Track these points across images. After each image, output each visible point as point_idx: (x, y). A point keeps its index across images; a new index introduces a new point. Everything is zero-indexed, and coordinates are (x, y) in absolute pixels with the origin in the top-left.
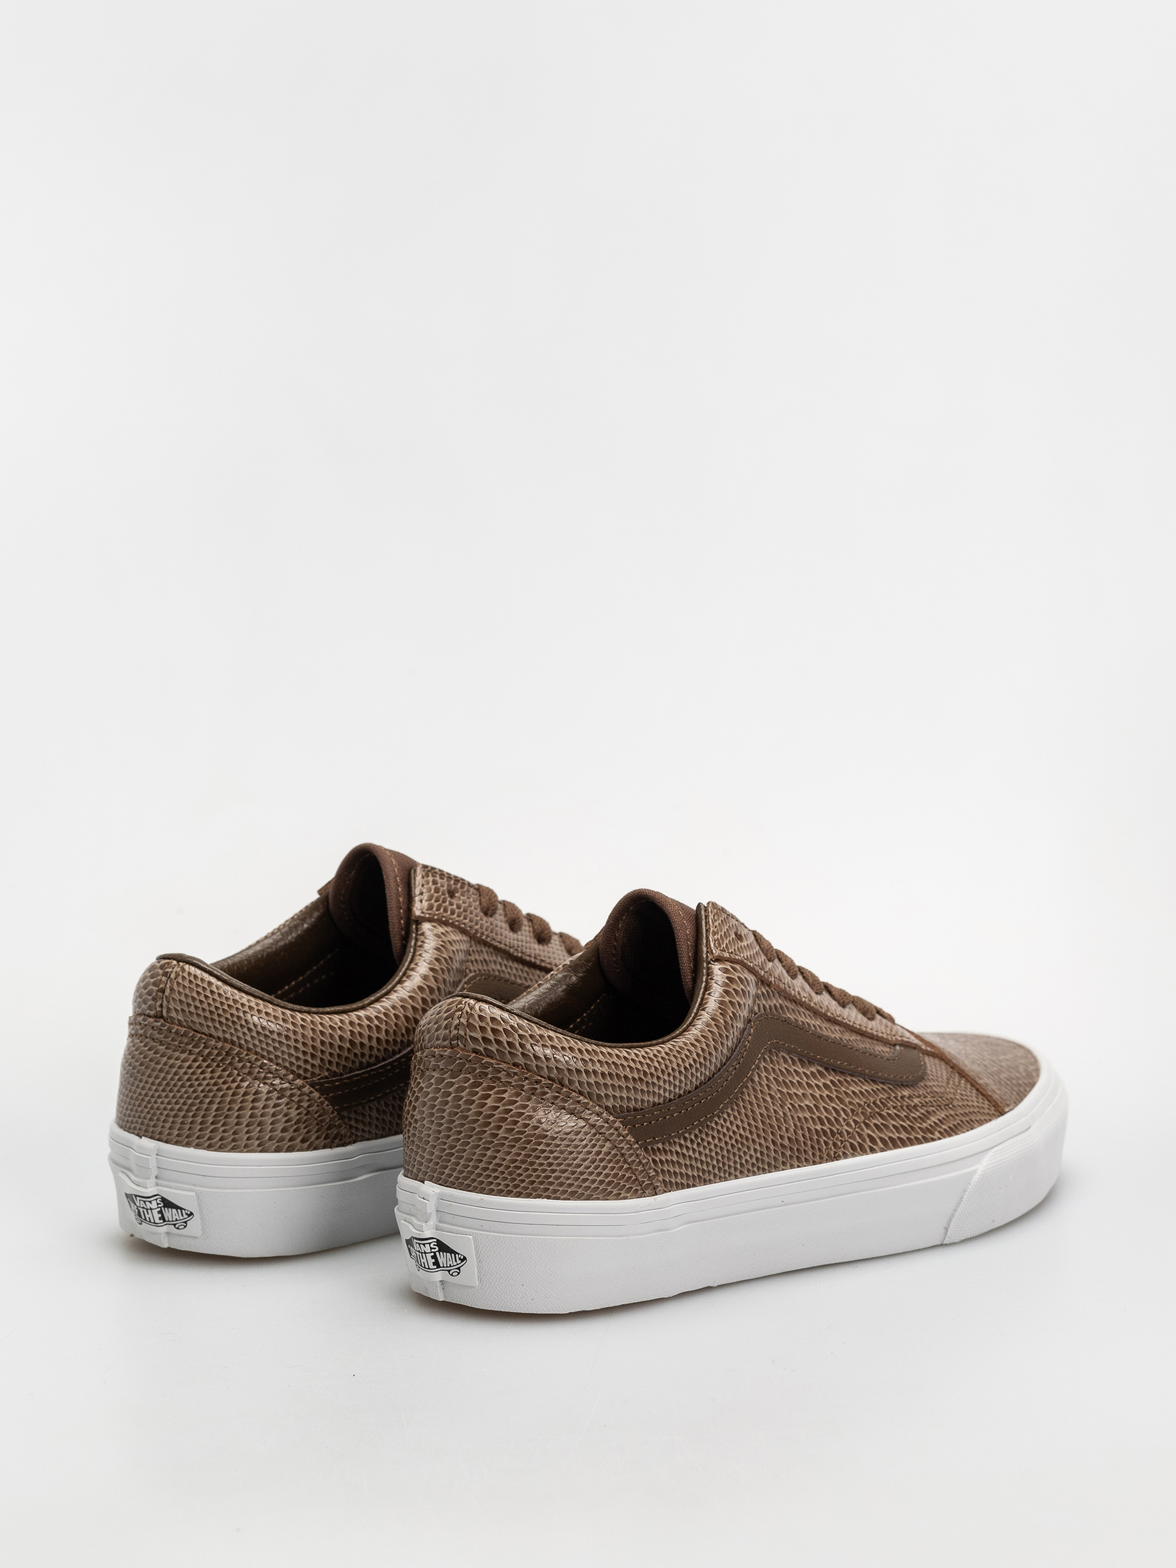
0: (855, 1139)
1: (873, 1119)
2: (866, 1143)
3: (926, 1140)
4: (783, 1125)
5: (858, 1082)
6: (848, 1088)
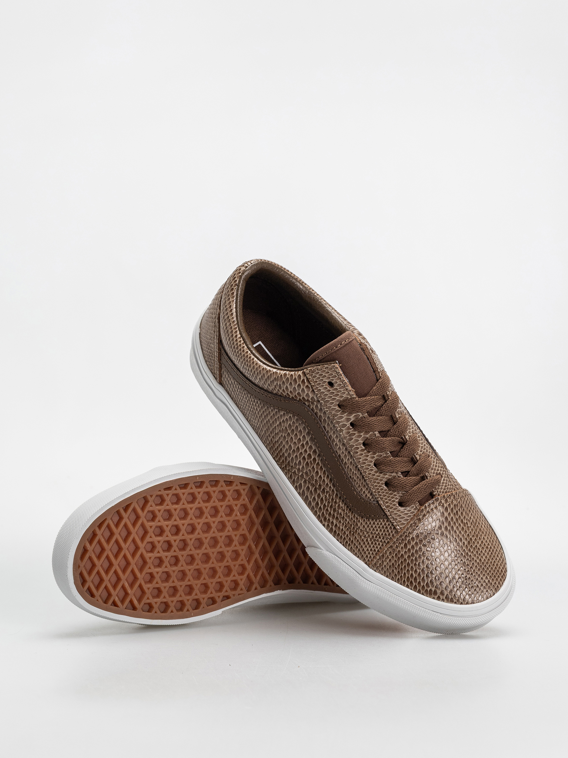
0: (295, 476)
1: (311, 485)
2: (297, 483)
4: (273, 434)
5: (326, 474)
6: (318, 469)
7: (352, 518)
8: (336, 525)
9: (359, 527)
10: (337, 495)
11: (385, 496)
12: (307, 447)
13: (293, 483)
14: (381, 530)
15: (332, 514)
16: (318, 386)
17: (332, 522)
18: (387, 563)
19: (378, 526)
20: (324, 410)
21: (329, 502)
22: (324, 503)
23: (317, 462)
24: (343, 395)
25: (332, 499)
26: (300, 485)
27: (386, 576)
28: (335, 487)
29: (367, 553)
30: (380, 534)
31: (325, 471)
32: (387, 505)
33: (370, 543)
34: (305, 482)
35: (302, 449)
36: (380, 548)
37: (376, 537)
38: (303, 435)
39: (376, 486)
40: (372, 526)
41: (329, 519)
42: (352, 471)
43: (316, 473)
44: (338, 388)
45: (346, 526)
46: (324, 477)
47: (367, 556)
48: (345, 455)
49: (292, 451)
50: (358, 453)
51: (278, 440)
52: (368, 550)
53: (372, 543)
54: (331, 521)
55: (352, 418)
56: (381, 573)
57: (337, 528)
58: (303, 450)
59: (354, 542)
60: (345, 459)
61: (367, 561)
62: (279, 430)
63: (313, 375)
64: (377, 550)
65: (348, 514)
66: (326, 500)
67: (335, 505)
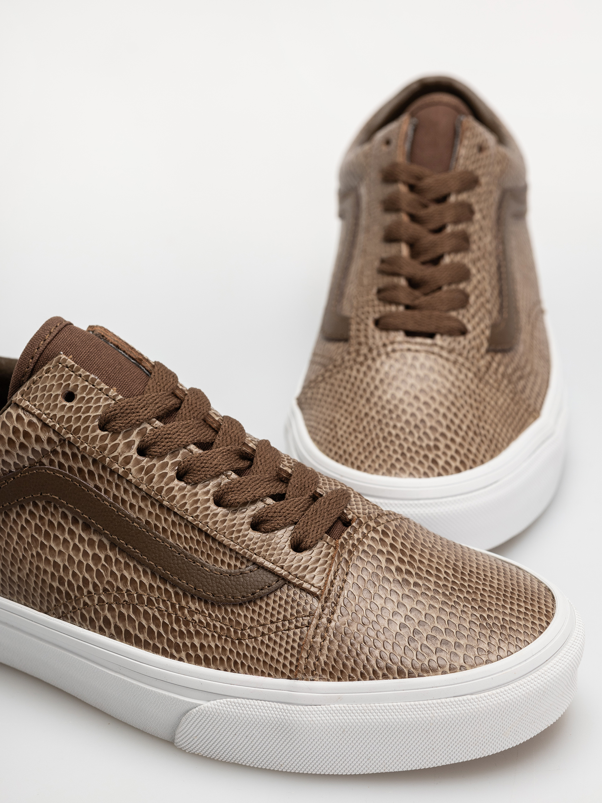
0: (89, 612)
1: (123, 607)
2: (99, 622)
3: (165, 653)
4: (17, 563)
5: (139, 571)
6: (122, 571)
7: (223, 617)
8: (202, 646)
9: (244, 625)
10: (176, 594)
11: (261, 547)
12: (84, 546)
13: (92, 626)
14: (285, 610)
15: (185, 632)
16: (48, 411)
17: (191, 645)
18: (327, 656)
19: (277, 604)
20: (80, 452)
21: (169, 615)
22: (161, 621)
23: (114, 560)
24: (100, 404)
25: (173, 605)
26: (107, 621)
27: (337, 679)
28: (167, 581)
29: (281, 660)
30: (289, 617)
31: (134, 566)
32: (273, 559)
33: (278, 640)
34: (111, 609)
35: (77, 555)
36: (301, 639)
37: (283, 625)
38: (67, 530)
39: (238, 538)
40: (267, 611)
41: (185, 644)
42: (183, 536)
43: (121, 579)
44: (84, 395)
45: (220, 637)
46: (139, 577)
47: (284, 666)
48: (157, 514)
49: (61, 570)
50: (178, 497)
51: (30, 569)
52: (280, 654)
53: (281, 638)
54: (189, 645)
55: (135, 438)
56: (324, 679)
57: (206, 649)
58: (81, 554)
59: (249, 656)
60: (161, 523)
61: (288, 673)
62: (23, 550)
63: (30, 397)
64: (296, 645)
65: (214, 615)
66: (162, 615)
67: (183, 614)
